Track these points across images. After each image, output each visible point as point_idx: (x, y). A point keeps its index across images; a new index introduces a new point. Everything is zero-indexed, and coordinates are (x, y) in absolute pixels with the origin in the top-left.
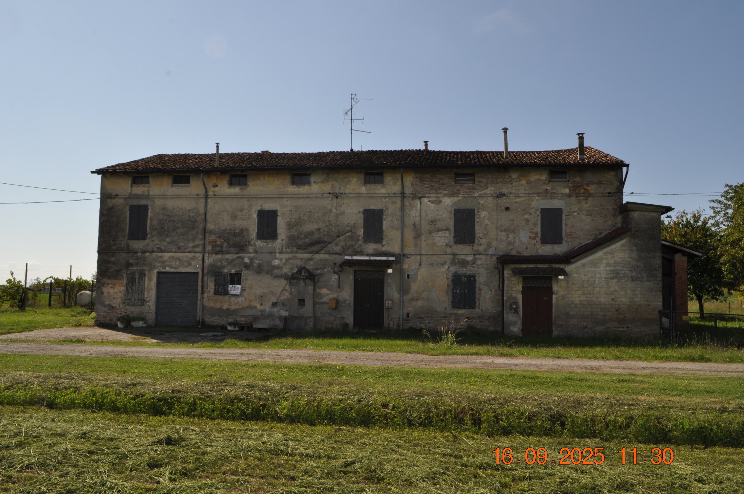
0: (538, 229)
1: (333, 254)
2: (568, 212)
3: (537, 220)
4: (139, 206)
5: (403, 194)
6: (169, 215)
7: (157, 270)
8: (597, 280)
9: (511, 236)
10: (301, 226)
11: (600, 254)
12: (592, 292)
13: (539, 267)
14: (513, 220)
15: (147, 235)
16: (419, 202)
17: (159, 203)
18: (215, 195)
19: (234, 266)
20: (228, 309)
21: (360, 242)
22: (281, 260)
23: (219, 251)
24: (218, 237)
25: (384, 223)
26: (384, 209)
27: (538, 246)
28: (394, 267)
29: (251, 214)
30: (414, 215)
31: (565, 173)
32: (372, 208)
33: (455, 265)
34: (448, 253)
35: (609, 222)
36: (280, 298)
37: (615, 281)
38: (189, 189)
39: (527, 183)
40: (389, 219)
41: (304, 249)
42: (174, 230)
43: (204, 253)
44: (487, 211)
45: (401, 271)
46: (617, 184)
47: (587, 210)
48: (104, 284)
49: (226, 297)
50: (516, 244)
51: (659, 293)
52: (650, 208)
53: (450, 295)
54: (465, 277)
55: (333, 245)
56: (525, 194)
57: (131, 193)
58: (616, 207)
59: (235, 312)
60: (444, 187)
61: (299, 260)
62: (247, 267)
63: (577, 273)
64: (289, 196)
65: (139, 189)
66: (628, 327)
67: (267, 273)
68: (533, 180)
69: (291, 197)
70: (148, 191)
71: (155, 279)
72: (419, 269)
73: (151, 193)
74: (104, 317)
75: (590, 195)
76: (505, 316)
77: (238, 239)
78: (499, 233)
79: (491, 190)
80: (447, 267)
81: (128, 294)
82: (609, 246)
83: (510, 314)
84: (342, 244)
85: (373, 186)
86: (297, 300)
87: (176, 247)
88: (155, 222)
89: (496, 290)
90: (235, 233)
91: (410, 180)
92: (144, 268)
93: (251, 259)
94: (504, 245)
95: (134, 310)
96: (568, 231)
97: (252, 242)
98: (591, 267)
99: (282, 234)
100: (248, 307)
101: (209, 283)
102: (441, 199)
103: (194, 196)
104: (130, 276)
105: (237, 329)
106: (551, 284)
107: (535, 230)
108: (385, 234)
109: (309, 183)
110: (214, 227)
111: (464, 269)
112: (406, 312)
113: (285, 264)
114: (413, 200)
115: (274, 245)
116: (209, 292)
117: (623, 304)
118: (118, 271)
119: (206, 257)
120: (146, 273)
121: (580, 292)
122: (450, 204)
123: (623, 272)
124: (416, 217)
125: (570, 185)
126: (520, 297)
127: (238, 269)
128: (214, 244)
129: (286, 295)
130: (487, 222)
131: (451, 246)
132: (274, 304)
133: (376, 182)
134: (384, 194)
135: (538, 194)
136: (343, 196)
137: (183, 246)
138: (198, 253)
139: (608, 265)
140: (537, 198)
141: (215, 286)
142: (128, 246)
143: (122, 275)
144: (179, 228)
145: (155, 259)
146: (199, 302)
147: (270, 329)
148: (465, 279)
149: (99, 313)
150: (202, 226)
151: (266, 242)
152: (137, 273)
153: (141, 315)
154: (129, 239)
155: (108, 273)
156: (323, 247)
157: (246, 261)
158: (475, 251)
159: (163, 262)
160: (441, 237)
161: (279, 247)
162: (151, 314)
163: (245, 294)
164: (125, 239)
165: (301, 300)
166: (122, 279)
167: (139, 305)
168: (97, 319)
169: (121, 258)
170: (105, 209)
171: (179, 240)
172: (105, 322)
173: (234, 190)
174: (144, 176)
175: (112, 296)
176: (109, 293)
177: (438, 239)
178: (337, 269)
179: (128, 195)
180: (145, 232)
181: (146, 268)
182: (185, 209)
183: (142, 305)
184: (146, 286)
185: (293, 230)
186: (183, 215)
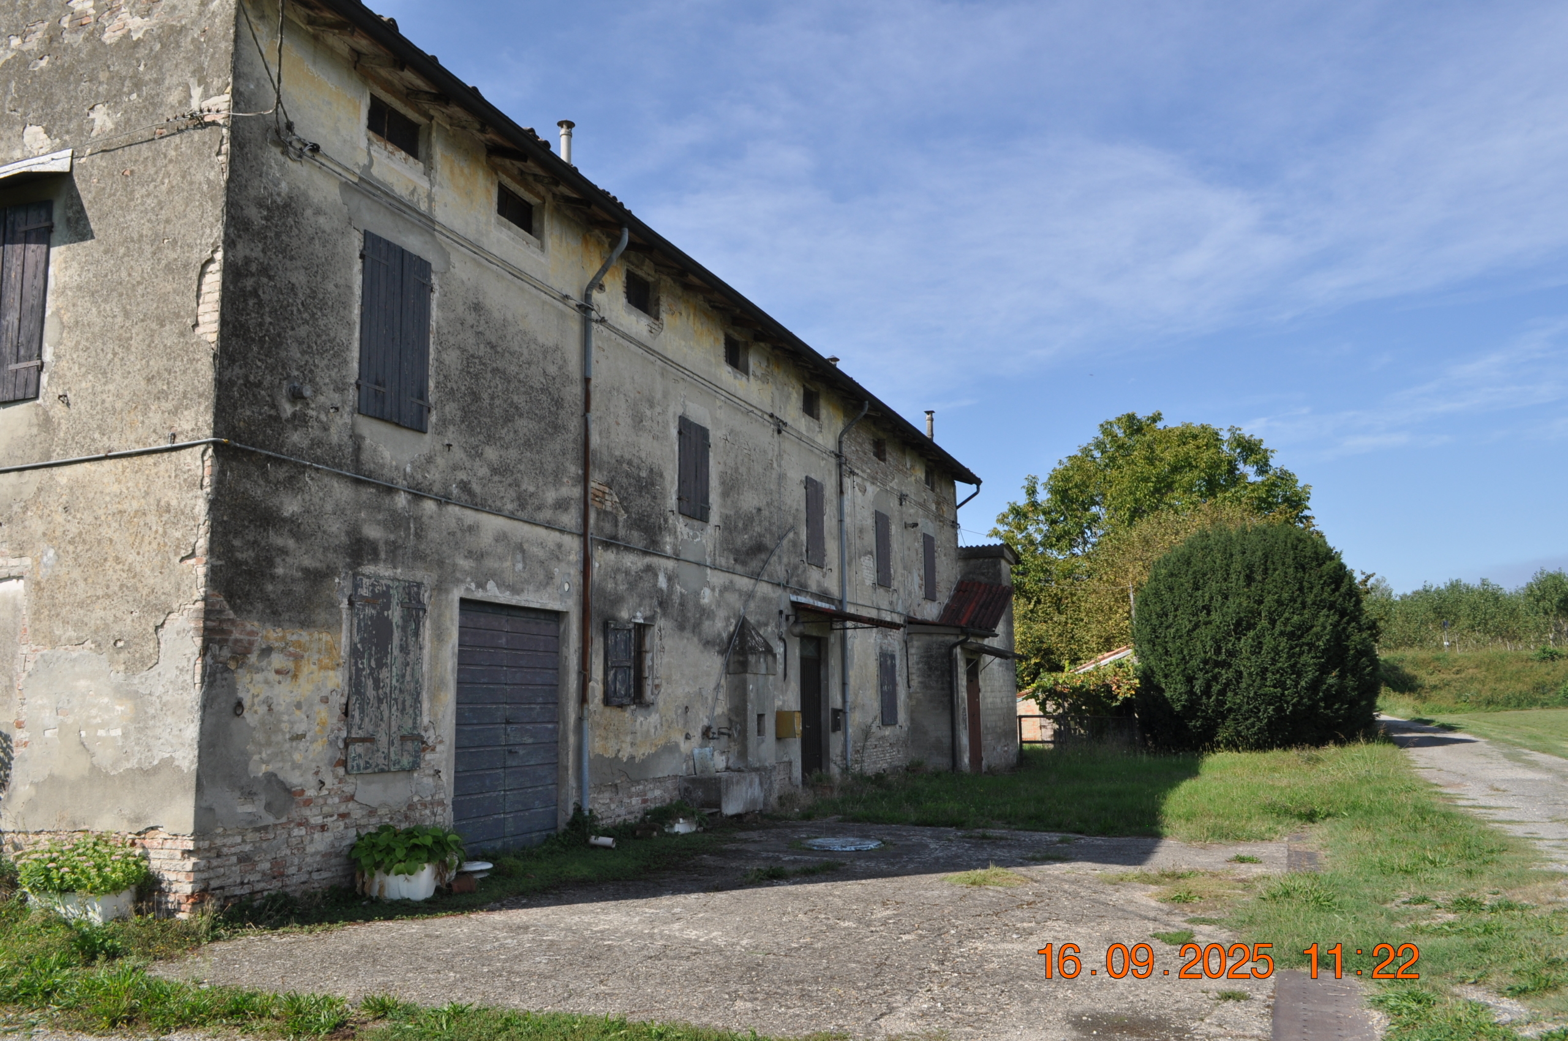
0: (922, 572)
1: (777, 584)
2: (936, 545)
3: (922, 553)
4: (404, 252)
5: (838, 456)
6: (492, 346)
7: (462, 591)
9: (910, 579)
12: (994, 688)
14: (910, 549)
15: (429, 410)
16: (849, 482)
17: (463, 269)
18: (602, 320)
19: (641, 599)
21: (804, 561)
22: (713, 589)
23: (611, 538)
24: (609, 485)
25: (825, 518)
26: (823, 484)
27: (924, 603)
29: (668, 423)
30: (846, 511)
34: (874, 604)
36: (714, 714)
38: (543, 260)
39: (915, 481)
41: (742, 563)
43: (584, 535)
44: (895, 524)
47: (944, 546)
48: (247, 651)
50: (913, 596)
53: (880, 697)
54: (890, 657)
55: (775, 558)
56: (915, 501)
57: (368, 170)
58: (956, 547)
59: (644, 769)
60: (866, 459)
61: (737, 595)
62: (664, 604)
64: (725, 394)
65: (395, 166)
67: (693, 630)
68: (918, 477)
69: (725, 399)
70: (430, 198)
71: (453, 635)
72: (855, 637)
73: (440, 214)
75: (945, 521)
77: (645, 502)
79: (896, 484)
80: (874, 635)
81: (362, 711)
84: (785, 560)
85: (811, 423)
86: (755, 717)
87: (512, 493)
88: (452, 358)
89: (906, 686)
90: (638, 476)
92: (418, 574)
93: (669, 579)
94: (907, 596)
95: (379, 799)
96: (937, 580)
97: (670, 521)
99: (714, 507)
100: (664, 749)
101: (592, 658)
102: (865, 483)
103: (557, 297)
104: (370, 611)
105: (694, 828)
106: (977, 674)
108: (825, 545)
111: (886, 642)
113: (718, 604)
115: (704, 541)
116: (593, 694)
117: (1005, 707)
118: (317, 577)
120: (425, 600)
122: (872, 498)
124: (847, 514)
125: (935, 498)
126: (966, 696)
127: (648, 613)
128: (599, 506)
129: (722, 704)
130: (896, 546)
131: (875, 590)
132: (706, 734)
135: (921, 506)
136: (784, 429)
138: (570, 533)
140: (921, 512)
141: (605, 670)
142: (358, 449)
143: (333, 605)
144: (521, 415)
145: (453, 534)
146: (572, 739)
147: (747, 813)
148: (889, 662)
149: (219, 842)
150: (574, 425)
151: (692, 528)
152: (396, 597)
153: (406, 817)
154: (360, 410)
155: (270, 588)
156: (766, 562)
157: (662, 583)
158: (891, 603)
159: (478, 556)
160: (867, 569)
161: (710, 548)
162: (439, 810)
163: (660, 701)
164: (344, 402)
165: (760, 717)
166: (332, 626)
167: (403, 770)
168: (207, 881)
169: (329, 507)
170: (252, 193)
171: (522, 467)
172: (252, 893)
173: (636, 323)
174: (403, 118)
175: (285, 726)
176: (270, 709)
177: (866, 573)
178: (784, 629)
179: (358, 171)
180: (422, 394)
181: (426, 576)
182: (535, 341)
183: (414, 766)
184: (425, 667)
185: (729, 502)
186: (529, 364)
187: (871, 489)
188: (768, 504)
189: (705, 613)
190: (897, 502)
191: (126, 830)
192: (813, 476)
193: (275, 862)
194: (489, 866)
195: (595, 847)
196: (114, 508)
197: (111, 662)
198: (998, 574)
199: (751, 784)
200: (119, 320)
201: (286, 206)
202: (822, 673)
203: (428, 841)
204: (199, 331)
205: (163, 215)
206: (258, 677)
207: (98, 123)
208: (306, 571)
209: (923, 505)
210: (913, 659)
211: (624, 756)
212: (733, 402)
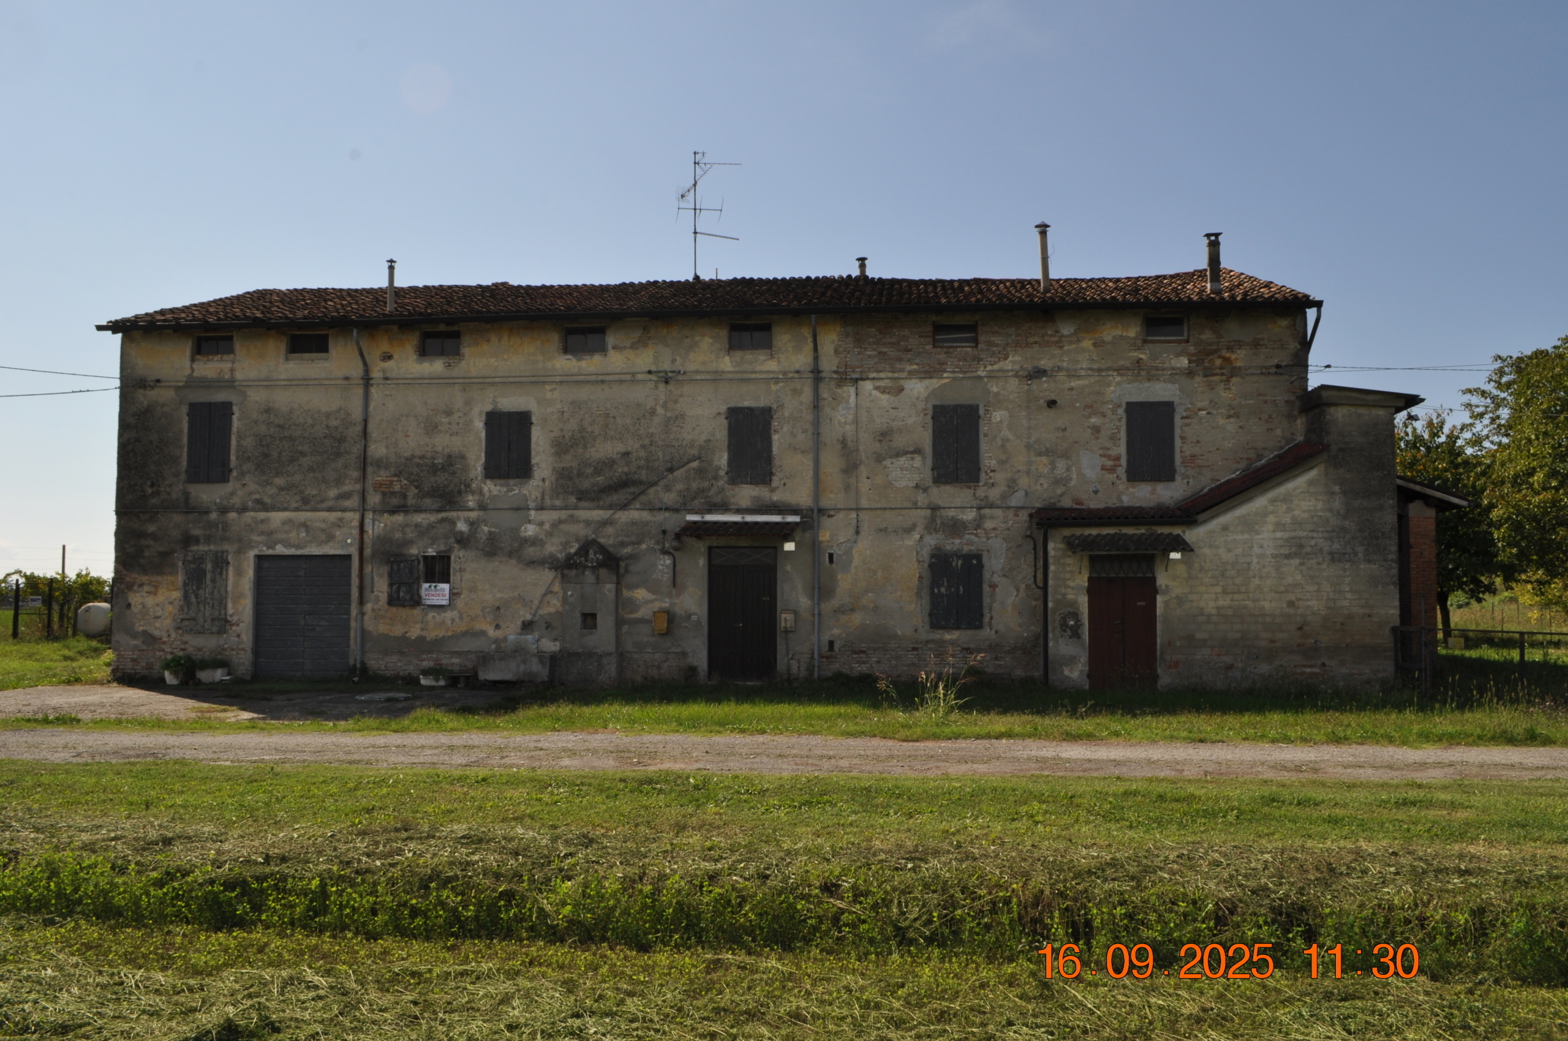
0: (1122, 449)
1: (660, 509)
2: (1187, 409)
3: (1118, 428)
4: (210, 404)
5: (816, 374)
6: (279, 426)
7: (256, 552)
8: (1255, 560)
9: (1061, 465)
10: (585, 447)
11: (1260, 503)
12: (1243, 589)
13: (1126, 534)
14: (1065, 430)
15: (231, 471)
16: (852, 390)
17: (256, 397)
18: (387, 379)
19: (434, 541)
20: (421, 639)
21: (721, 483)
22: (541, 524)
23: (399, 507)
24: (395, 475)
25: (775, 437)
26: (774, 406)
27: (1121, 487)
28: (797, 538)
29: (471, 421)
30: (843, 420)
31: (1179, 322)
32: (746, 404)
33: (936, 531)
34: (920, 504)
35: (1279, 432)
36: (541, 612)
37: (1296, 561)
38: (326, 364)
39: (1095, 345)
40: (785, 429)
41: (593, 500)
42: (292, 460)
43: (363, 510)
44: (1007, 409)
45: (814, 547)
46: (1294, 345)
47: (1230, 405)
48: (134, 585)
49: (417, 611)
50: (1073, 483)
51: (1392, 587)
52: (1371, 397)
53: (926, 600)
54: (959, 557)
55: (659, 488)
56: (1091, 369)
57: (191, 375)
58: (1292, 398)
59: (436, 645)
60: (909, 356)
61: (581, 525)
62: (463, 541)
63: (1210, 547)
64: (558, 379)
65: (210, 365)
66: (1324, 665)
67: (510, 555)
68: (1108, 338)
69: (561, 382)
70: (232, 370)
71: (250, 573)
72: (855, 542)
73: (239, 376)
74: (133, 660)
75: (1235, 372)
76: (1051, 644)
77: (442, 478)
78: (1034, 459)
79: (1014, 362)
80: (917, 537)
81: (189, 607)
82: (1280, 484)
83: (1061, 640)
84: (680, 486)
85: (749, 356)
86: (577, 616)
87: (297, 498)
88: (249, 442)
89: (1028, 587)
90: (434, 464)
91: (833, 342)
92: (226, 547)
93: (472, 524)
94: (1046, 486)
95: (202, 644)
96: (1188, 453)
97: (474, 486)
98: (1242, 532)
99: (543, 465)
100: (465, 634)
101: (376, 579)
102: (902, 382)
103: (339, 382)
104: (192, 566)
105: (442, 683)
106: (1153, 572)
107: (1114, 452)
108: (776, 462)
109: (602, 349)
110: (385, 451)
111: (957, 541)
112: (826, 637)
113: (550, 534)
114: (839, 386)
115: (525, 492)
116: (377, 599)
117: (1313, 614)
118: (165, 555)
119: (368, 521)
120: (230, 558)
121: (1219, 589)
122: (924, 394)
123: (1313, 543)
124: (846, 423)
125: (1192, 349)
126: (1083, 601)
127: (442, 548)
128: (386, 490)
129: (554, 605)
130: (1006, 433)
131: (925, 490)
132: (527, 626)
133: (755, 346)
134: (774, 372)
135: (1119, 370)
136: (680, 378)
137: (314, 496)
138: (351, 510)
139: (1279, 526)
140: (1118, 379)
141: (391, 585)
142: (187, 498)
143: (174, 565)
145: (250, 525)
146: (353, 624)
149: (123, 653)
150: (356, 449)
151: (507, 485)
152: (209, 558)
153: (221, 654)
154: (189, 481)
155: (142, 561)
156: (637, 494)
157: (462, 527)
159: (270, 533)
160: (904, 470)
161: (536, 495)
162: (242, 652)
163: (459, 603)
165: (589, 615)
166: (174, 573)
167: (212, 633)
168: (117, 666)
170: (130, 412)
172: (136, 673)
173: (433, 367)
175: (152, 613)
176: (144, 606)
177: (898, 474)
178: (674, 544)
179: (185, 379)
180: (227, 464)
181: (229, 547)
182: (319, 412)
183: (223, 632)
184: (229, 588)
185: (568, 457)
186: (313, 426)
187: (918, 388)
188: (643, 446)
190: (1013, 383)
193: (148, 663)
206: (139, 594)
209: (1134, 368)
211: (413, 635)
212: (570, 381)
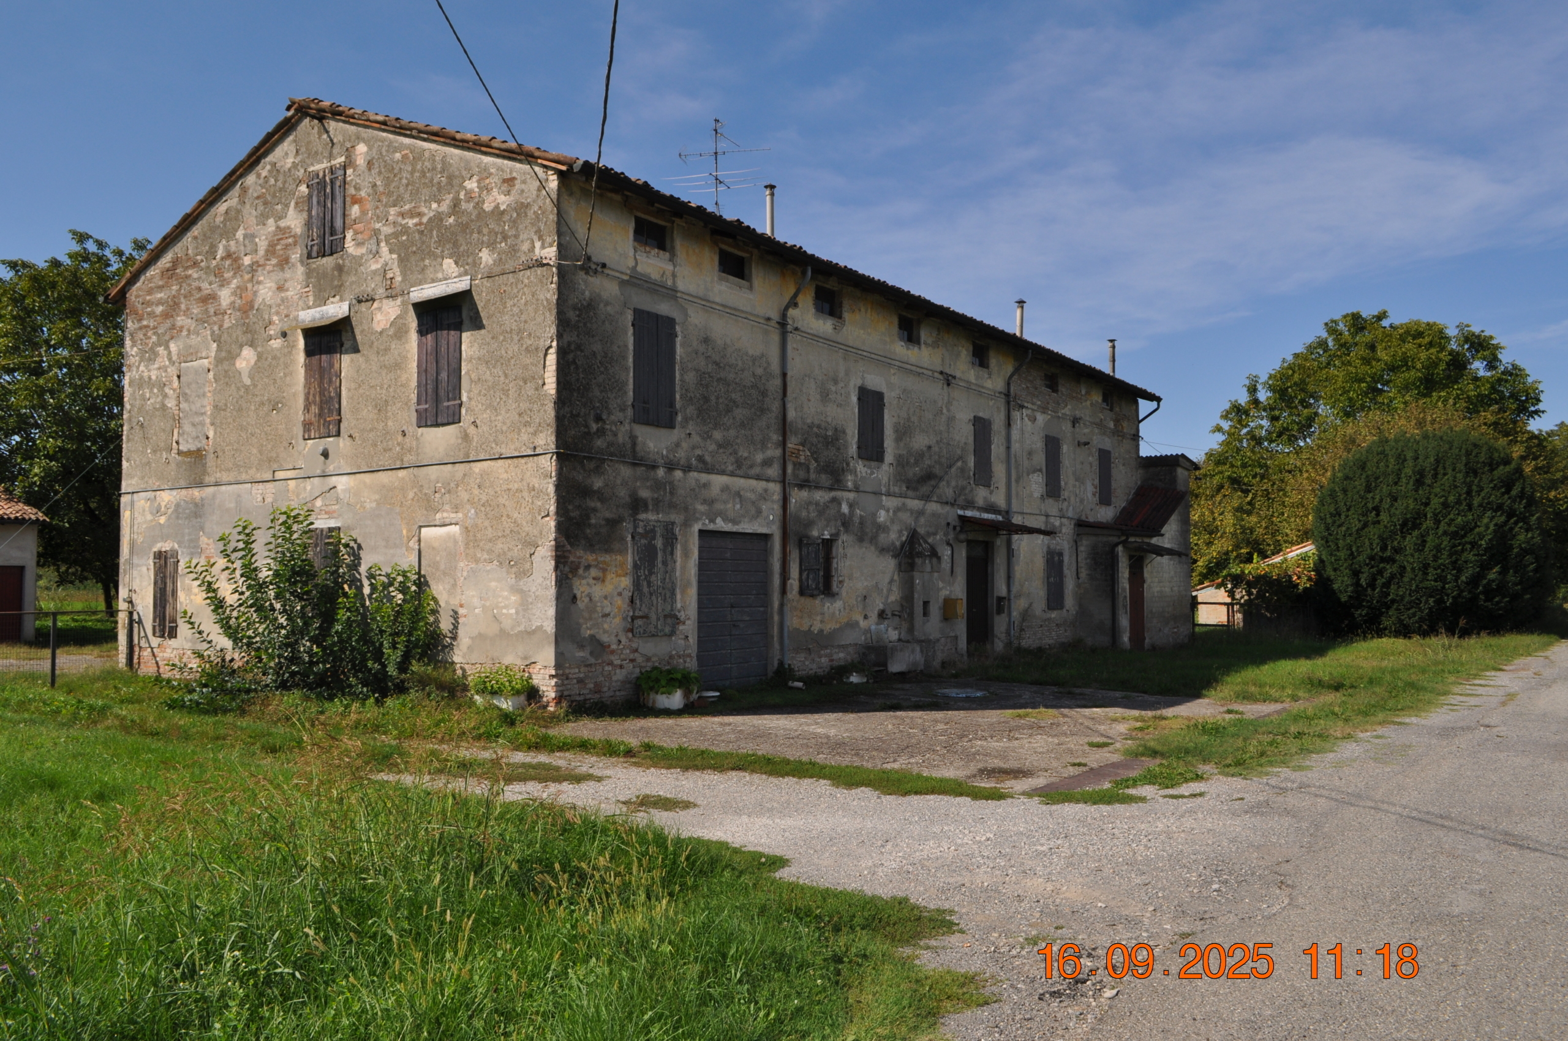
0: (1097, 482)
1: (947, 503)
2: (1114, 458)
3: (1097, 466)
4: (658, 316)
5: (1007, 395)
6: (717, 364)
7: (700, 525)
8: (1164, 562)
9: (1082, 488)
10: (910, 436)
12: (1162, 579)
13: (1144, 542)
14: (1083, 464)
15: (676, 413)
16: (1019, 414)
17: (696, 318)
18: (796, 329)
19: (828, 522)
20: (821, 631)
21: (971, 483)
22: (888, 511)
23: (804, 481)
24: (803, 444)
25: (992, 447)
26: (992, 420)
27: (1098, 508)
28: (1001, 535)
29: (849, 393)
30: (1015, 438)
34: (1042, 512)
35: (1134, 478)
36: (888, 601)
38: (751, 297)
40: (995, 440)
41: (913, 489)
43: (783, 481)
44: (1068, 444)
45: (1008, 543)
47: (1123, 458)
48: (578, 568)
49: (818, 602)
50: (1085, 503)
53: (1046, 587)
54: (1057, 554)
55: (944, 483)
56: (1090, 422)
57: (635, 269)
59: (831, 638)
60: (1036, 393)
61: (909, 514)
62: (846, 524)
64: (897, 363)
65: (651, 261)
67: (871, 541)
68: (1094, 401)
69: (898, 367)
70: (674, 276)
72: (1021, 540)
73: (681, 285)
74: (580, 681)
75: (1124, 435)
77: (831, 453)
78: (1075, 483)
79: (1070, 409)
80: (1042, 537)
81: (641, 600)
84: (953, 483)
85: (981, 372)
86: (921, 603)
87: (732, 459)
88: (691, 377)
89: (1075, 577)
90: (826, 435)
91: (1011, 372)
92: (672, 517)
93: (851, 506)
94: (1078, 503)
96: (1114, 487)
97: (851, 464)
99: (889, 450)
100: (846, 625)
101: (791, 564)
103: (762, 321)
104: (644, 541)
107: (1095, 482)
108: (992, 469)
109: (918, 342)
110: (794, 414)
111: (1054, 542)
113: (892, 521)
114: (1014, 409)
115: (880, 476)
116: (791, 588)
117: (1176, 595)
118: (613, 523)
120: (677, 532)
121: (1157, 580)
122: (1042, 425)
125: (1114, 416)
126: (1127, 586)
127: (833, 531)
128: (795, 460)
129: (895, 593)
130: (1067, 462)
131: (1044, 501)
132: (881, 615)
133: (983, 364)
134: (989, 389)
135: (1097, 425)
136: (953, 381)
137: (744, 459)
138: (773, 481)
140: (1097, 431)
141: (800, 572)
142: (634, 444)
143: (623, 539)
144: (737, 407)
145: (693, 490)
146: (776, 618)
147: (909, 672)
148: (1056, 558)
149: (567, 671)
150: (775, 406)
151: (870, 467)
152: (659, 532)
153: (669, 663)
154: (636, 420)
155: (588, 531)
156: (934, 487)
157: (845, 508)
158: (1061, 510)
159: (710, 502)
160: (1036, 484)
161: (885, 480)
162: (688, 660)
163: (844, 593)
164: (625, 417)
165: (926, 604)
166: (623, 551)
167: (666, 635)
168: (562, 691)
169: (619, 482)
170: (570, 302)
171: (739, 441)
172: (585, 700)
173: (824, 326)
174: (656, 225)
175: (599, 609)
176: (591, 600)
177: (1034, 486)
178: (951, 536)
179: (628, 272)
180: (672, 404)
181: (676, 518)
182: (747, 354)
183: (672, 633)
184: (678, 574)
185: (902, 444)
186: (743, 370)
187: (1041, 418)
188: (937, 442)
189: (882, 528)
190: (1069, 424)
191: (520, 663)
192: (981, 414)
193: (596, 684)
194: (718, 694)
195: (792, 688)
196: (505, 487)
197: (508, 573)
198: (1174, 480)
199: (913, 651)
200: (502, 378)
201: (589, 305)
202: (989, 569)
203: (679, 676)
204: (546, 387)
205: (523, 317)
206: (584, 582)
207: (484, 259)
208: (608, 520)
209: (1100, 425)
210: (1082, 556)
211: (816, 629)
212: (906, 369)
